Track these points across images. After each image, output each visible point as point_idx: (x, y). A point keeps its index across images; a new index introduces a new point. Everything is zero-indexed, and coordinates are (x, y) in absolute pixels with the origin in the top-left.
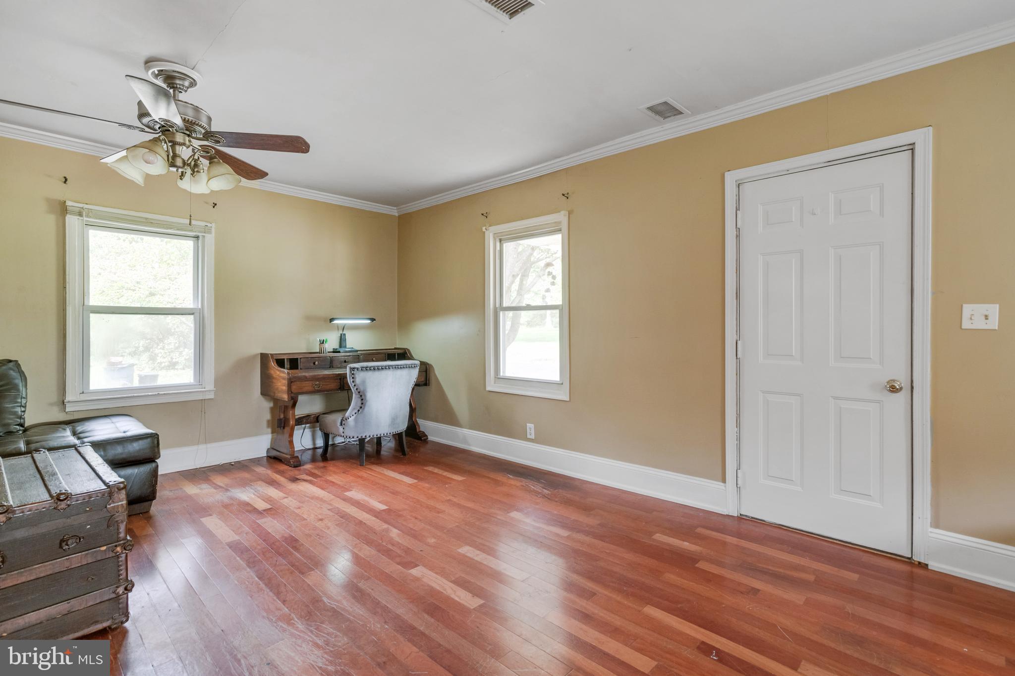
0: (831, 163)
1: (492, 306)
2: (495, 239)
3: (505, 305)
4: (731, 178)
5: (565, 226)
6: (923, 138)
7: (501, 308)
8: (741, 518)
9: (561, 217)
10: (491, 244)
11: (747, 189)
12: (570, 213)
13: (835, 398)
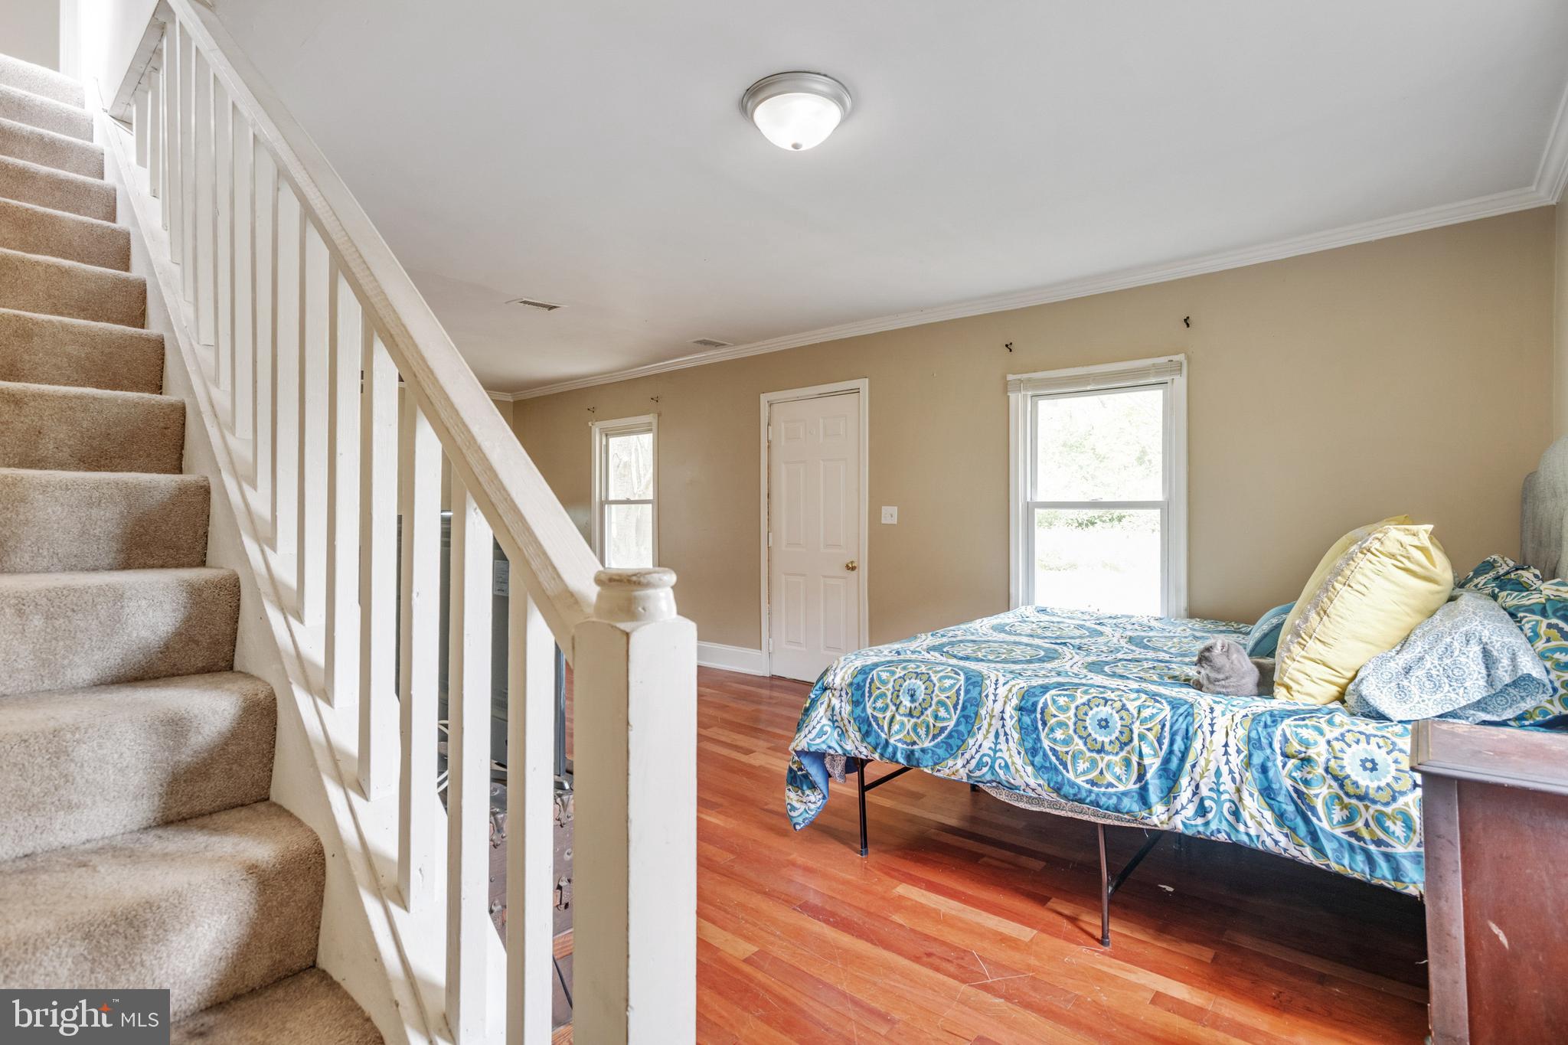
0: (821, 396)
1: (597, 500)
2: (601, 435)
3: (612, 497)
4: (764, 398)
5: (655, 427)
6: (863, 384)
7: (606, 502)
8: (773, 677)
9: (650, 418)
10: (597, 438)
11: (775, 407)
12: (659, 415)
13: (825, 577)
